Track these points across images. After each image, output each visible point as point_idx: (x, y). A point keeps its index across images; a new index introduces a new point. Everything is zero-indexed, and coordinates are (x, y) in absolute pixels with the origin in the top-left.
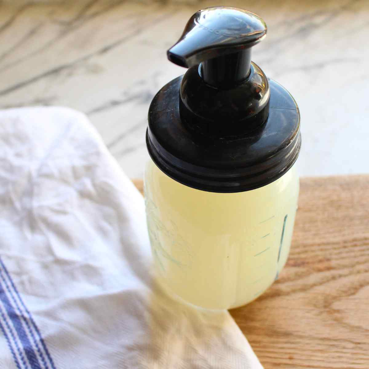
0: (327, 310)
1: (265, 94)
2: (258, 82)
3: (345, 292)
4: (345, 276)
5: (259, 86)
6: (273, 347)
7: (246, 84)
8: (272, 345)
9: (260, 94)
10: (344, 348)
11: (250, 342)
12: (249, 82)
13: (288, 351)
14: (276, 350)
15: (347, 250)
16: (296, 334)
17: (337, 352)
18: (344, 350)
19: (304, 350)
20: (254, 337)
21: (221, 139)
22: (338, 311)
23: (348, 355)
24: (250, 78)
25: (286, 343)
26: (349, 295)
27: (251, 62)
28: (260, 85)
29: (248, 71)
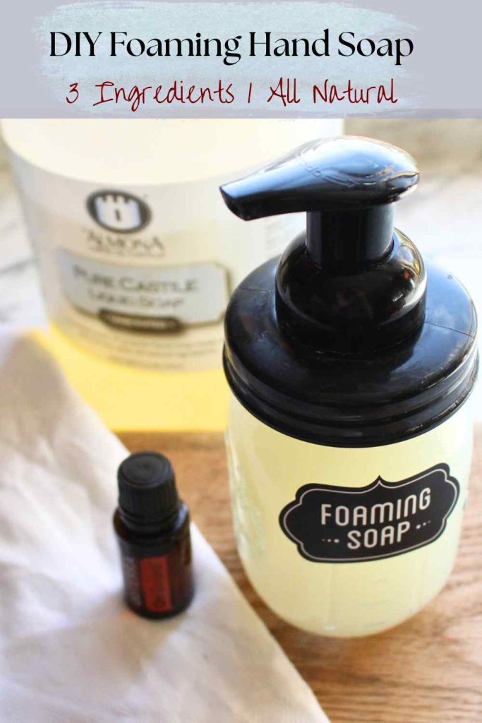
0: (438, 639)
1: (419, 282)
2: (408, 261)
3: (465, 610)
4: (467, 583)
5: (410, 266)
6: (350, 702)
7: (388, 263)
8: (346, 698)
9: (412, 281)
10: (466, 702)
11: (317, 693)
12: (393, 259)
13: (373, 708)
14: (354, 707)
15: (470, 541)
16: (386, 679)
17: (454, 709)
18: (466, 707)
19: (402, 707)
20: (319, 685)
21: (319, 352)
22: (456, 642)
23: (473, 714)
24: (393, 253)
25: (371, 694)
26: (473, 615)
27: (393, 229)
28: (411, 264)
29: (390, 241)
